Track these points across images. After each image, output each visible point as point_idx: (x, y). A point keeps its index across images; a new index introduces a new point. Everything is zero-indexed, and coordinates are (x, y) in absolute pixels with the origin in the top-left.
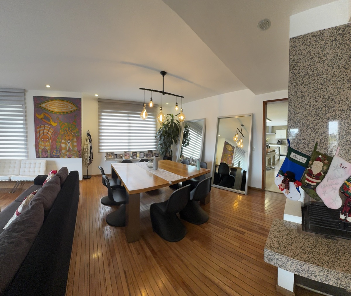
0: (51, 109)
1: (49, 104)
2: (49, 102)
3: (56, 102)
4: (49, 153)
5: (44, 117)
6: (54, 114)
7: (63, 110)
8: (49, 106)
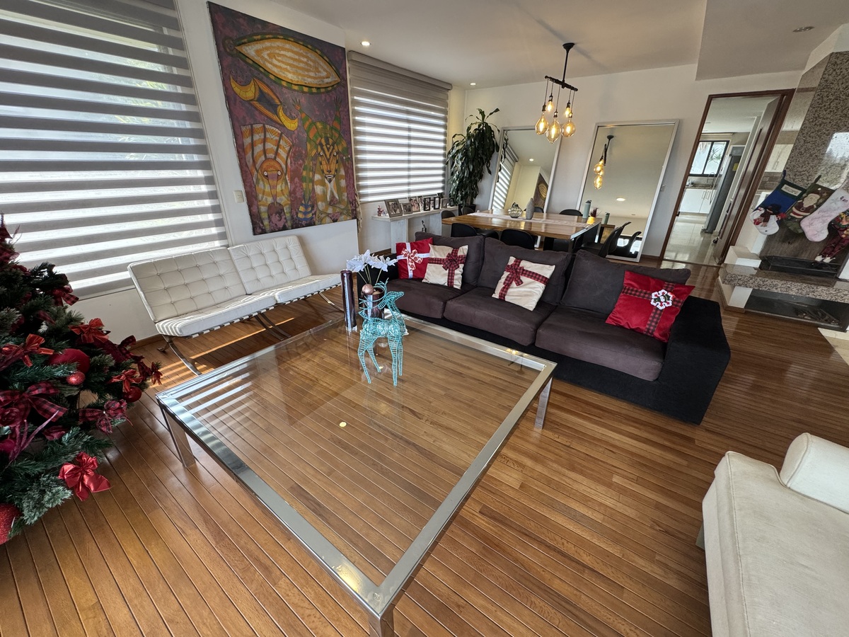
0: (275, 70)
1: (267, 48)
2: (267, 44)
3: (287, 46)
4: (288, 215)
5: (257, 96)
6: (285, 87)
7: (309, 81)
8: (268, 55)
